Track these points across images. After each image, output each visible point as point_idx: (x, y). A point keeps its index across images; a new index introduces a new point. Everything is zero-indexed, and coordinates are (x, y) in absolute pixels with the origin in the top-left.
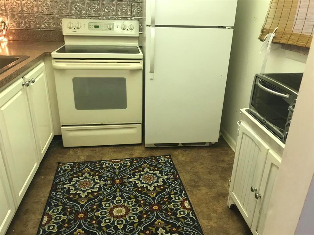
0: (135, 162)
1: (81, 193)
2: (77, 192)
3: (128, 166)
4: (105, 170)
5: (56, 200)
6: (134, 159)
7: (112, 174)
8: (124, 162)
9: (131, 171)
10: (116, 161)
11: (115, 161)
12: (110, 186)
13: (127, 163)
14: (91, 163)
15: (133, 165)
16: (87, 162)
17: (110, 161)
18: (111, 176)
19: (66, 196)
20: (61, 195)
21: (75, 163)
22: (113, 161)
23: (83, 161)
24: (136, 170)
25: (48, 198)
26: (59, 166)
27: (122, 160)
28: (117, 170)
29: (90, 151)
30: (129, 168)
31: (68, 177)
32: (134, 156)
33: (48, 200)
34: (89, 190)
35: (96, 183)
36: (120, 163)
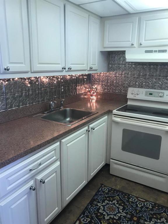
0: (157, 208)
1: (105, 215)
2: (104, 212)
3: (149, 209)
4: (129, 204)
5: (89, 212)
6: (157, 205)
7: (134, 210)
8: (147, 204)
9: (150, 215)
10: (142, 200)
11: (140, 199)
12: (127, 219)
13: (149, 206)
14: (123, 193)
15: (154, 210)
16: (120, 192)
17: (137, 198)
18: (132, 211)
19: (96, 212)
20: (93, 210)
21: (112, 189)
22: (139, 198)
23: (118, 189)
24: (154, 216)
25: (85, 208)
26: (101, 186)
27: (146, 201)
28: (139, 209)
29: (126, 183)
30: (149, 211)
31: (103, 198)
32: (157, 202)
33: (85, 209)
34: (112, 216)
35: (119, 212)
36: (144, 203)
